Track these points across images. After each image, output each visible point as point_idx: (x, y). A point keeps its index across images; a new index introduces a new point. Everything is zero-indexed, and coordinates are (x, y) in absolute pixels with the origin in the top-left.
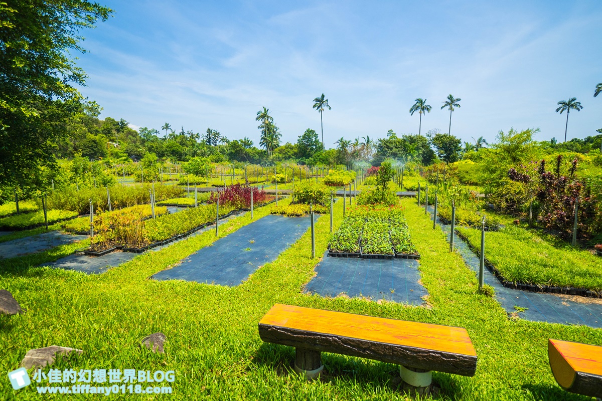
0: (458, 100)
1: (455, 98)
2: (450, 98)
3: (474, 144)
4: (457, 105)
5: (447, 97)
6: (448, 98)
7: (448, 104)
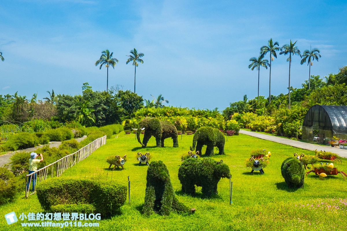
0: (142, 55)
1: (138, 53)
2: (134, 52)
3: (154, 102)
4: (140, 60)
5: (130, 51)
6: (132, 53)
7: (132, 59)
